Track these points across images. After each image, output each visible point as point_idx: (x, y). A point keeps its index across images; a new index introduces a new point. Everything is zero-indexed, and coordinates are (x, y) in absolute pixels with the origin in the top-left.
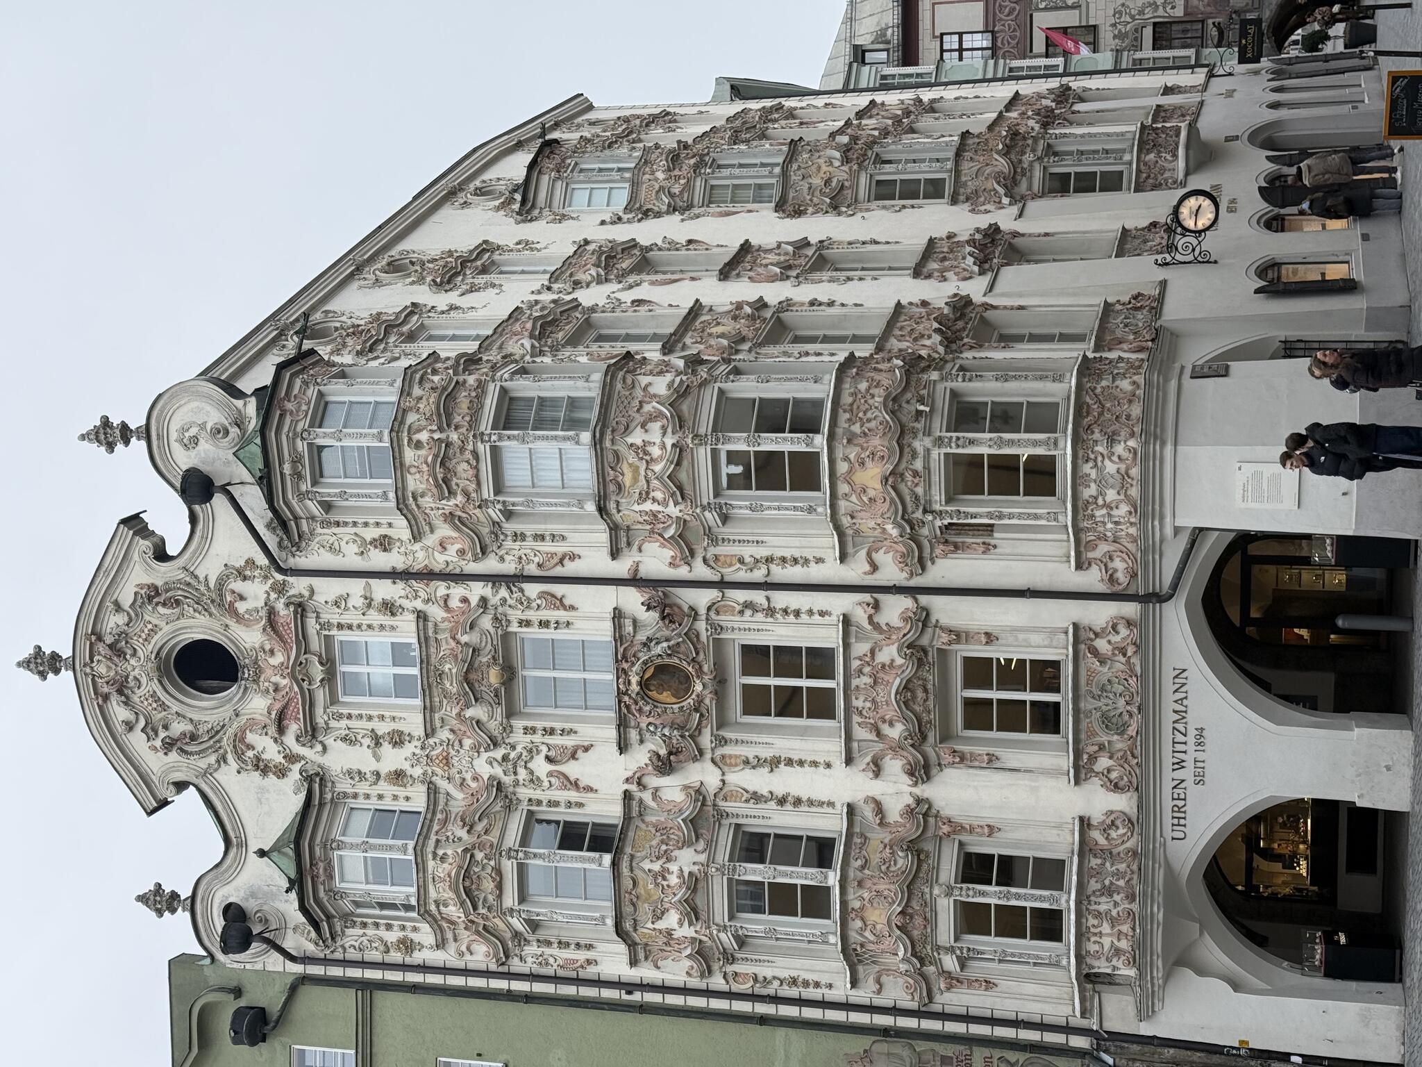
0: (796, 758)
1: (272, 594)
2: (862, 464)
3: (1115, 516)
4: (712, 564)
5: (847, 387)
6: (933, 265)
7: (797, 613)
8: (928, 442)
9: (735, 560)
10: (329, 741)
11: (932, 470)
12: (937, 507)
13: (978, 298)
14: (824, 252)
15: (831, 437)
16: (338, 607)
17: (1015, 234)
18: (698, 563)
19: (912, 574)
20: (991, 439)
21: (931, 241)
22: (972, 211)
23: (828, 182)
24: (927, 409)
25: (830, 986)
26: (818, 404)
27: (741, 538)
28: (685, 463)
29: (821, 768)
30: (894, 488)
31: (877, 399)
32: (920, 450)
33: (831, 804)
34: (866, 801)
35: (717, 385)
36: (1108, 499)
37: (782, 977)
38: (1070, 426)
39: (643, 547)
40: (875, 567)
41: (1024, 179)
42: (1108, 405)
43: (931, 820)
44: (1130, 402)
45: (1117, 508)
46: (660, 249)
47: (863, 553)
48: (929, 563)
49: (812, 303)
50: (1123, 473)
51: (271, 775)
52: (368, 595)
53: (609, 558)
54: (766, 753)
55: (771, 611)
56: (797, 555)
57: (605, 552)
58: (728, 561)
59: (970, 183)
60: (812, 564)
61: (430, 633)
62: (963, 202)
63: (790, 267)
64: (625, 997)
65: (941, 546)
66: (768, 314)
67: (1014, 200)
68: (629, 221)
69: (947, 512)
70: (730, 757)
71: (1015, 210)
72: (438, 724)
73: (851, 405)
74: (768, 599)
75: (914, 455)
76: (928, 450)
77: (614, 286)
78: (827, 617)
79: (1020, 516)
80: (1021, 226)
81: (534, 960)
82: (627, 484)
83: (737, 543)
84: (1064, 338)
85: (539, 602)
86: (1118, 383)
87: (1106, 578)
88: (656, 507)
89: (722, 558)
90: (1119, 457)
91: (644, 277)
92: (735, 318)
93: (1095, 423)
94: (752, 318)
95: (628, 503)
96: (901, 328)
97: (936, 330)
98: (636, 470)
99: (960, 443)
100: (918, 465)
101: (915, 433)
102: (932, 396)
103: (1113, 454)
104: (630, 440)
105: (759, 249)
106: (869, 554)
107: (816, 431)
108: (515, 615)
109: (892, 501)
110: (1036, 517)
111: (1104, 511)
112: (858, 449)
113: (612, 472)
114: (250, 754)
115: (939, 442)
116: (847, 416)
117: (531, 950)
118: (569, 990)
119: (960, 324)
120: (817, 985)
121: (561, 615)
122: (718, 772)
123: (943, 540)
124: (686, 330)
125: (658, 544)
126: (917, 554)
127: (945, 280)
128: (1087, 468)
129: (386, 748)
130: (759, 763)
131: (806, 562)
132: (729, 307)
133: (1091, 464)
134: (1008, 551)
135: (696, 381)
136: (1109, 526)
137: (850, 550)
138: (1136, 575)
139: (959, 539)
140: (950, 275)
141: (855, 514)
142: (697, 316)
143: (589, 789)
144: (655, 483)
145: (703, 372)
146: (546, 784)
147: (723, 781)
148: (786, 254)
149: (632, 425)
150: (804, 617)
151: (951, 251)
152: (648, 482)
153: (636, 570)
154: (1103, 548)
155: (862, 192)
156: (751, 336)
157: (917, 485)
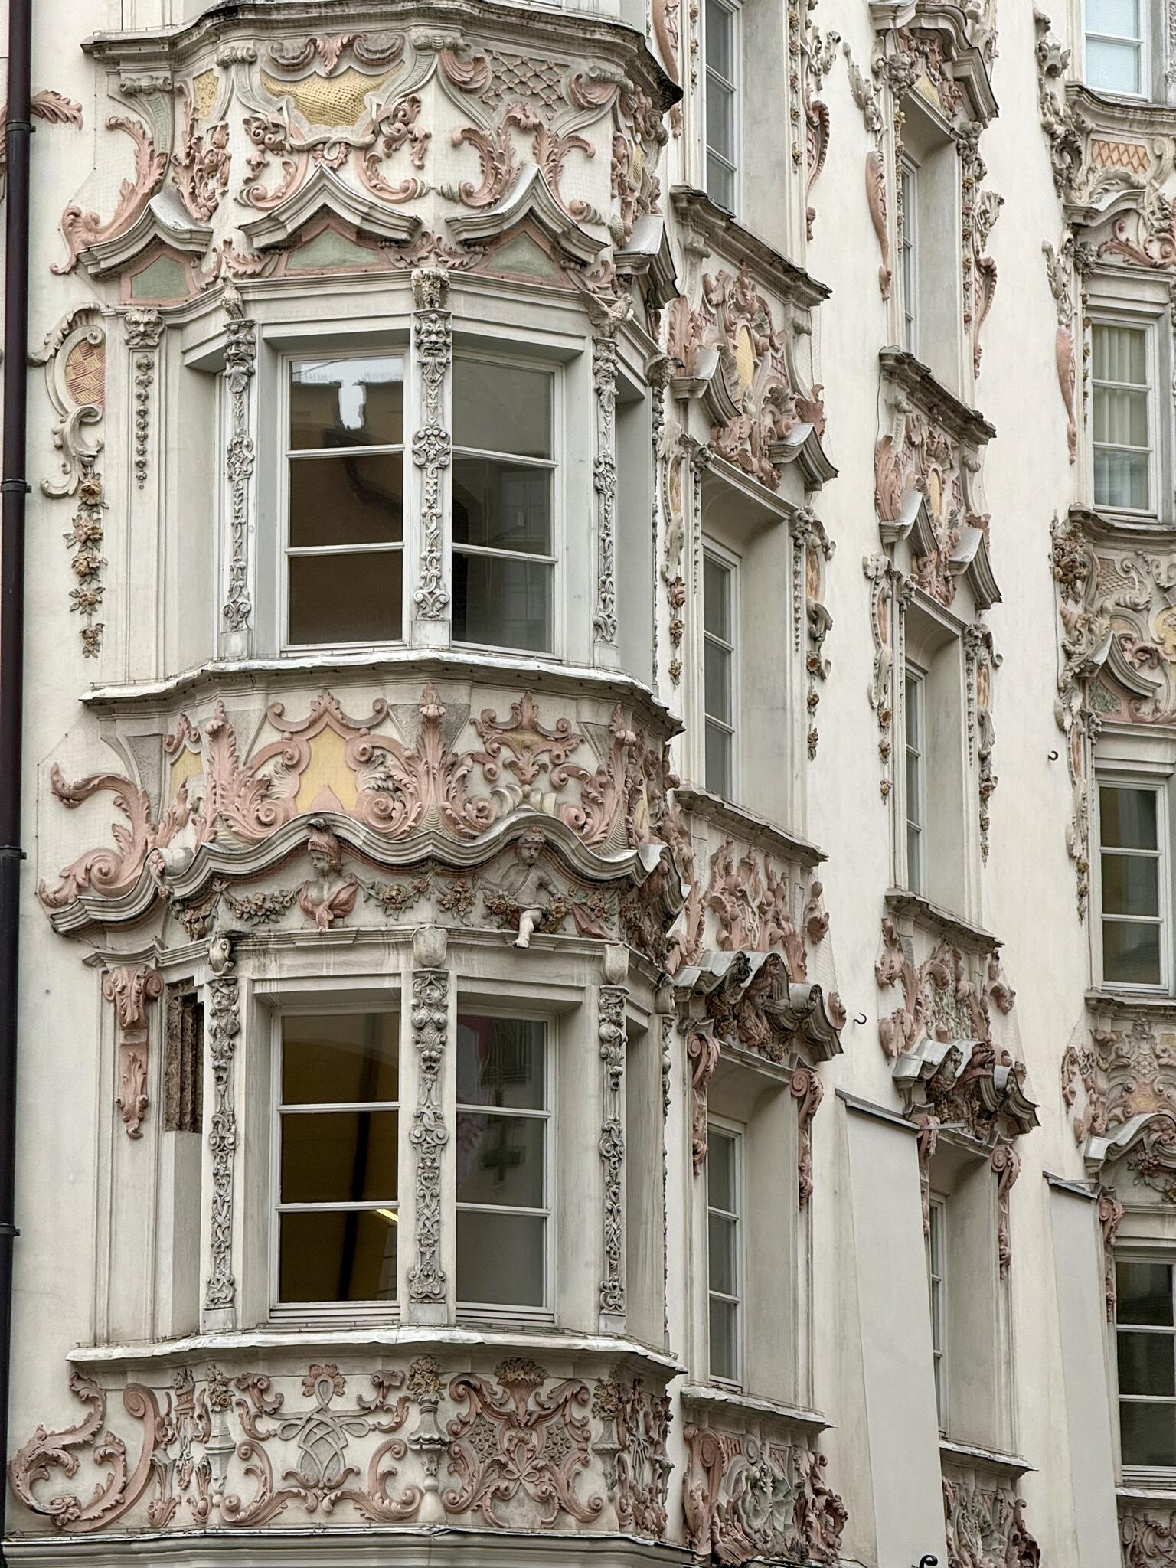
2: (368, 760)
3: (224, 1467)
4: (77, 336)
5: (583, 715)
6: (922, 950)
8: (432, 942)
9: (88, 399)
11: (352, 957)
12: (247, 971)
13: (832, 1075)
14: (959, 649)
15: (441, 671)
17: (1005, 1176)
18: (80, 294)
19: (54, 903)
20: (439, 1118)
21: (988, 946)
22: (1070, 1058)
23: (1151, 656)
24: (522, 940)
26: (537, 636)
27: (153, 419)
28: (366, 257)
30: (301, 849)
31: (550, 800)
32: (407, 922)
35: (589, 349)
36: (272, 1447)
38: (476, 1337)
39: (121, 136)
40: (72, 798)
41: (1156, 1197)
42: (535, 1440)
44: (545, 1500)
45: (248, 1472)
46: (967, 187)
47: (113, 764)
48: (86, 951)
49: (817, 616)
50: (347, 1486)
53: (88, 36)
56: (108, 578)
57: (109, 27)
58: (86, 382)
59: (1146, 1048)
60: (80, 622)
62: (1094, 1033)
63: (917, 553)
65: (135, 985)
66: (788, 491)
67: (1101, 1170)
68: (1045, 99)
69: (234, 1001)
71: (1072, 1173)
73: (535, 728)
75: (393, 905)
76: (408, 945)
77: (864, 52)
79: (222, 1202)
80: (1028, 1189)
82: (304, 90)
83: (137, 406)
84: (721, 1316)
86: (598, 1464)
87: (51, 1448)
88: (238, 171)
89: (92, 363)
90: (391, 1474)
91: (892, 140)
92: (776, 399)
93: (486, 1406)
94: (777, 446)
95: (249, 93)
96: (747, 866)
97: (742, 961)
98: (345, 115)
99: (429, 1032)
100: (367, 917)
101: (454, 905)
102: (559, 952)
103: (400, 1457)
104: (430, 96)
105: (968, 468)
106: (110, 782)
107: (460, 629)
109: (263, 845)
110: (222, 1249)
111: (238, 1436)
112: (409, 746)
113: (336, 44)
115: (432, 975)
116: (503, 716)
119: (760, 1029)
123: (152, 990)
124: (741, 260)
125: (132, 179)
126: (112, 916)
127: (882, 986)
128: (359, 1386)
131: (88, 604)
132: (805, 384)
133: (370, 1396)
134: (125, 1169)
135: (598, 286)
136: (198, 1453)
137: (124, 728)
138: (60, 1531)
139: (156, 1035)
140: (896, 996)
141: (225, 741)
142: (783, 291)
144: (307, 169)
145: (626, 306)
148: (954, 544)
149: (470, 103)
151: (961, 1001)
152: (311, 149)
153: (54, 116)
154: (135, 1437)
155: (1122, 753)
156: (727, 443)
157: (309, 914)
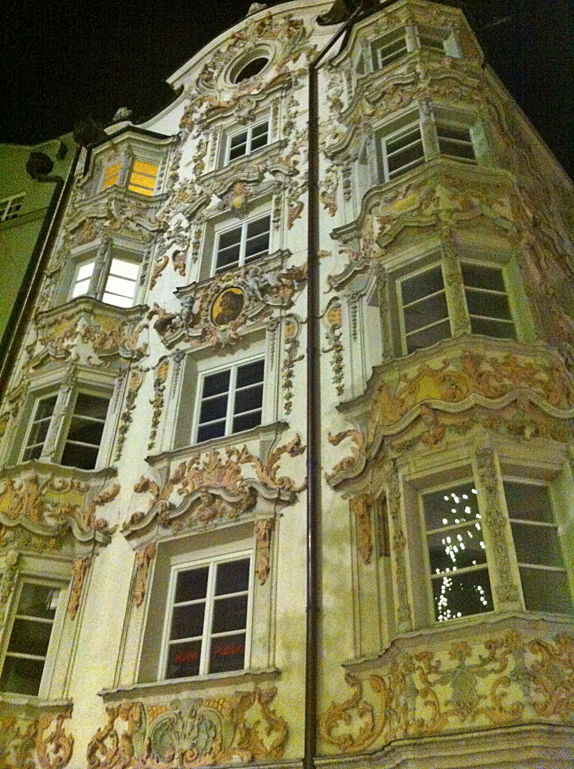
0: (160, 419)
2: (443, 381)
4: (332, 306)
7: (288, 385)
8: (482, 439)
9: (336, 322)
11: (447, 456)
12: (401, 472)
16: (290, 104)
18: (332, 295)
19: (330, 478)
20: (499, 513)
27: (358, 322)
29: (149, 442)
30: (419, 419)
32: (470, 435)
33: (119, 457)
34: (116, 487)
39: (344, 254)
40: (336, 441)
43: (89, 548)
47: (349, 427)
48: (343, 493)
51: (180, 122)
52: (296, 115)
54: (166, 395)
55: (290, 364)
56: (344, 370)
58: (335, 318)
60: (336, 385)
65: (362, 502)
69: (397, 485)
70: (166, 369)
74: (302, 357)
75: (462, 429)
78: (285, 411)
79: (401, 571)
82: (396, 204)
83: (352, 319)
85: (295, 204)
87: (337, 709)
89: (337, 312)
93: (552, 656)
98: (410, 205)
100: (451, 437)
103: (507, 685)
104: (439, 188)
106: (349, 432)
108: (285, 194)
109: (402, 419)
113: (404, 188)
114: (196, 107)
115: (485, 452)
121: (285, 221)
122: (155, 364)
123: (370, 503)
125: (349, 265)
126: (352, 476)
128: (479, 651)
129: (194, 165)
130: (159, 391)
131: (339, 380)
134: (364, 574)
136: (402, 700)
137: (353, 414)
139: (373, 520)
141: (384, 392)
143: (153, 285)
146: (160, 258)
150: (284, 392)
153: (324, 256)
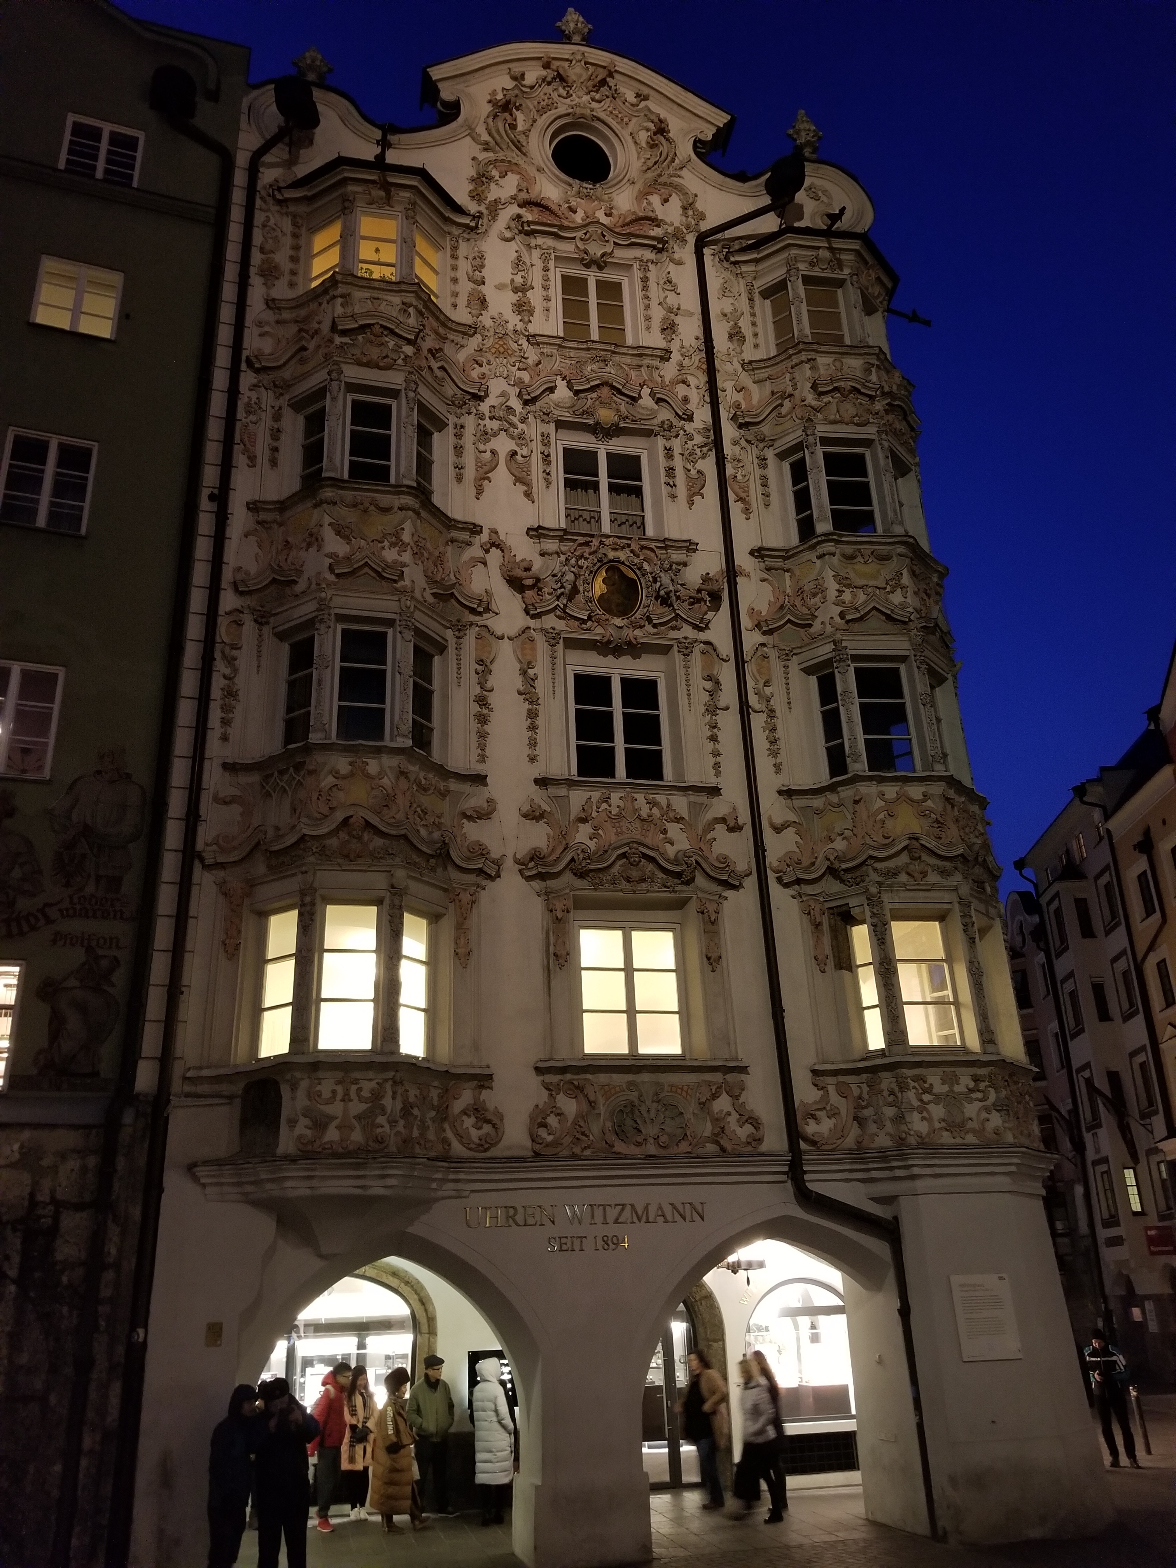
0: (539, 721)
1: (672, 228)
3: (911, 1117)
4: (760, 652)
7: (714, 739)
9: (765, 677)
10: (513, 246)
16: (665, 283)
18: (759, 637)
25: (225, 738)
27: (791, 685)
29: (527, 751)
30: (905, 849)
33: (482, 758)
34: (489, 801)
37: (236, 680)
39: (765, 584)
40: (778, 829)
43: (472, 878)
47: (792, 817)
48: (793, 892)
51: (471, 187)
52: (680, 312)
53: (753, 546)
54: (542, 687)
55: (712, 710)
57: (757, 544)
58: (764, 670)
61: (647, 361)
64: (205, 493)
70: (534, 649)
72: (546, 350)
74: (727, 708)
76: (954, 890)
78: (714, 773)
81: (254, 400)
83: (784, 681)
85: (693, 472)
87: (810, 1109)
89: (765, 664)
100: (933, 878)
106: (793, 824)
108: (677, 445)
111: (915, 1103)
113: (868, 552)
114: (495, 173)
117: (268, 398)
118: (214, 430)
120: (226, 722)
121: (682, 491)
122: (513, 632)
123: (824, 909)
125: (772, 599)
126: (806, 877)
128: (966, 1080)
129: (514, 298)
130: (530, 681)
131: (775, 754)
133: (972, 1084)
134: (819, 985)
136: (890, 1112)
137: (796, 802)
139: (825, 927)
143: (479, 491)
146: (482, 447)
147: (502, 638)
150: (709, 747)
153: (743, 575)
154: (844, 1105)
157: (910, 875)
